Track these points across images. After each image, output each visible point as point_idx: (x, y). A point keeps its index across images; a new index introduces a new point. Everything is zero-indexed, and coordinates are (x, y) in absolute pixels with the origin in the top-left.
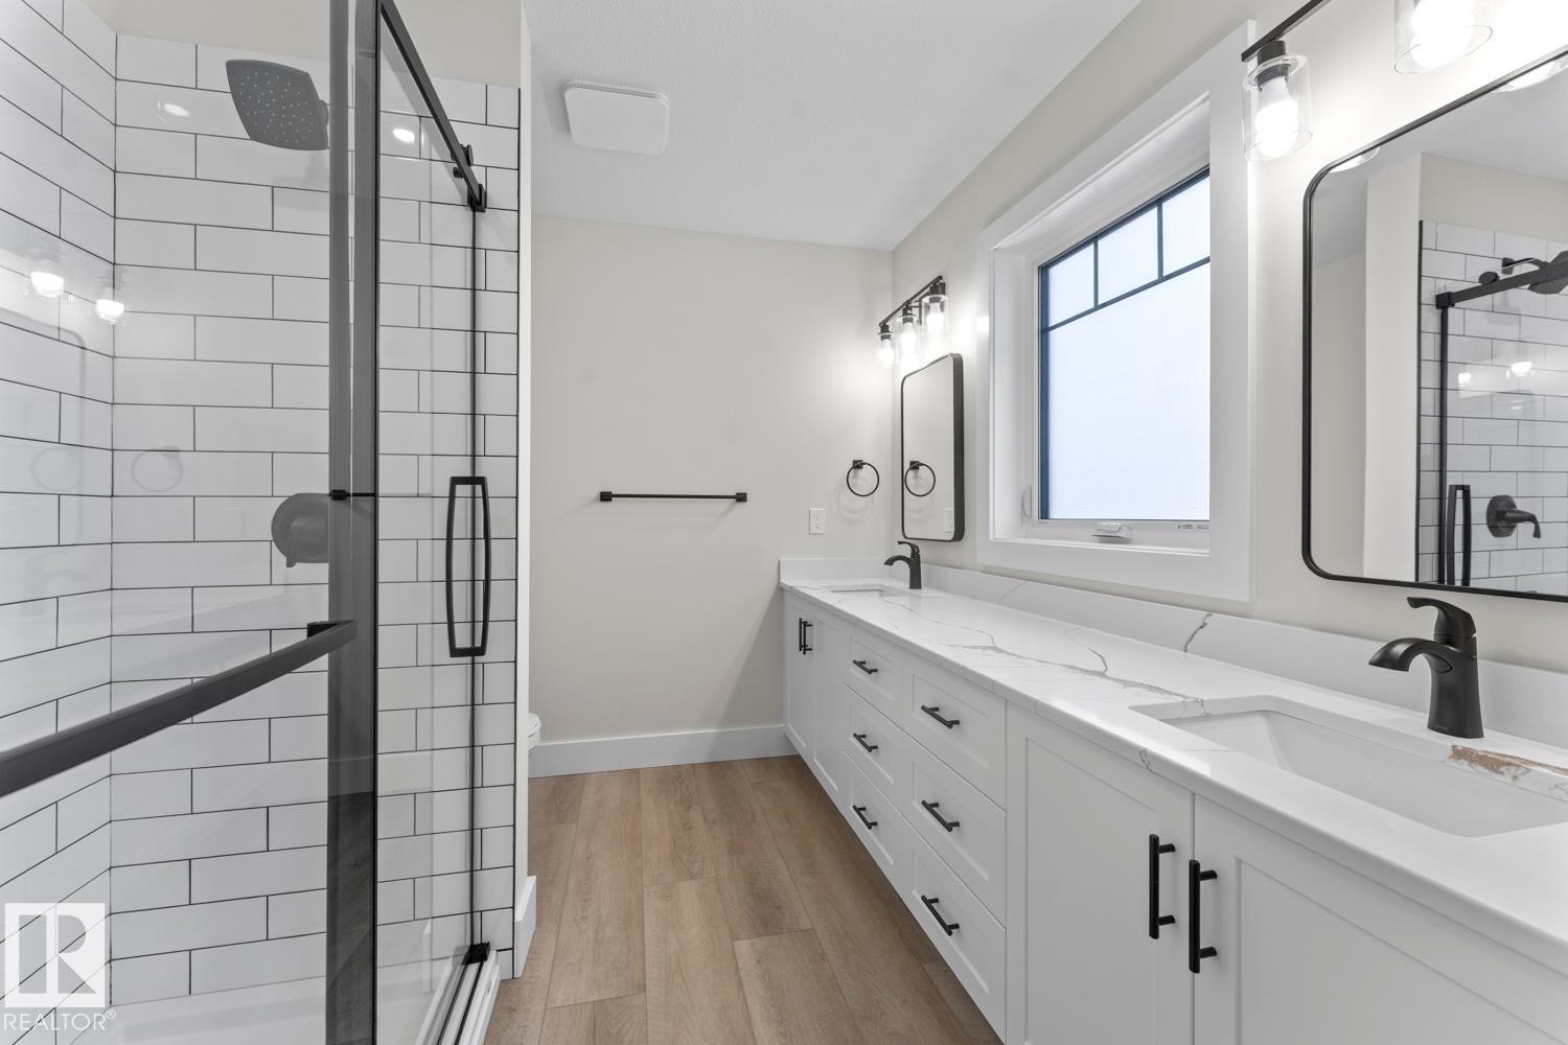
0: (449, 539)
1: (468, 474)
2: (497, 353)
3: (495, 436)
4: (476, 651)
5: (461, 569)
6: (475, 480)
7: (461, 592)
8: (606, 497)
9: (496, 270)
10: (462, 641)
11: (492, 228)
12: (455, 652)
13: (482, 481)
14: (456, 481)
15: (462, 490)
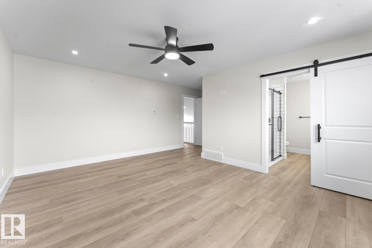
0: (278, 125)
1: (280, 116)
2: (282, 106)
3: (282, 113)
4: (280, 131)
5: (279, 124)
6: (280, 117)
7: (279, 126)
8: (300, 117)
9: (282, 99)
10: (279, 130)
11: (282, 96)
12: (279, 131)
13: (281, 117)
14: (279, 117)
15: (279, 118)
